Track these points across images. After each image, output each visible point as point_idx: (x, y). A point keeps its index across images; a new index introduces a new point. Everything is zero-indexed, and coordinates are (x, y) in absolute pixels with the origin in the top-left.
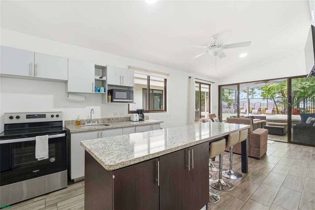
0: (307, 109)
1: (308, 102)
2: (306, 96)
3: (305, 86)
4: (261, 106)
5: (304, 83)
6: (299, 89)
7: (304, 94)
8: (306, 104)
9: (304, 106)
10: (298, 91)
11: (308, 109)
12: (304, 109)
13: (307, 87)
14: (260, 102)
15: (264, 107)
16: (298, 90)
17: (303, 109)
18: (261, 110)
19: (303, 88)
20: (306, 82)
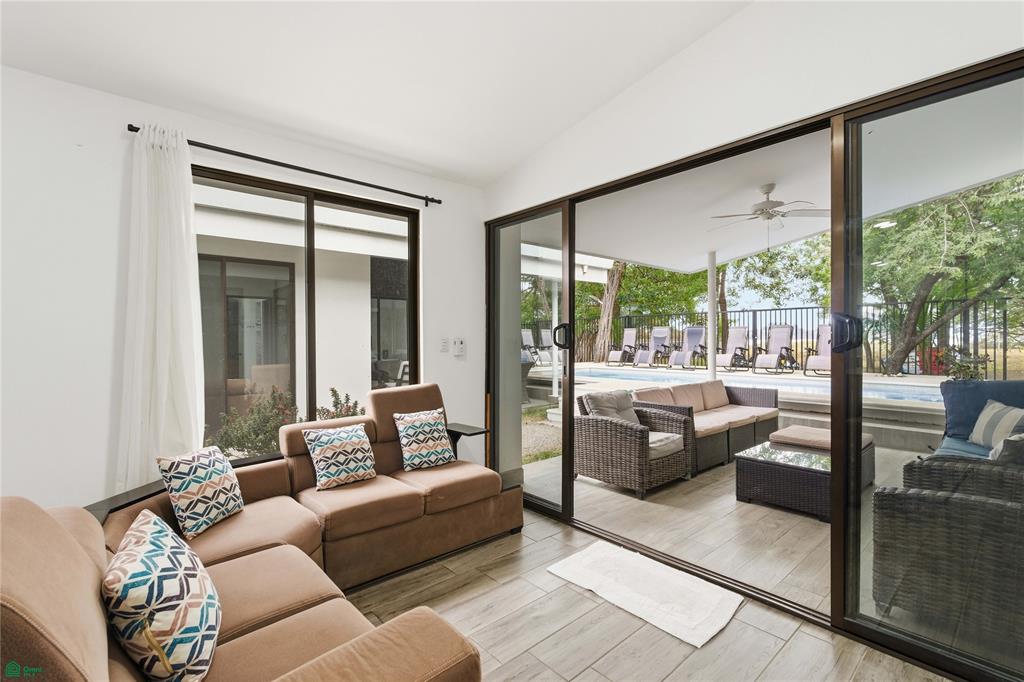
0: (976, 352)
1: (981, 325)
2: (973, 294)
3: (971, 251)
4: (794, 341)
5: (968, 238)
6: (947, 264)
7: (966, 290)
8: (972, 332)
9: (966, 339)
10: (940, 275)
11: (981, 352)
12: (964, 351)
13: (980, 254)
14: (788, 323)
15: (805, 340)
16: (940, 267)
17: (961, 351)
18: (794, 353)
19: (963, 260)
20: (973, 235)
